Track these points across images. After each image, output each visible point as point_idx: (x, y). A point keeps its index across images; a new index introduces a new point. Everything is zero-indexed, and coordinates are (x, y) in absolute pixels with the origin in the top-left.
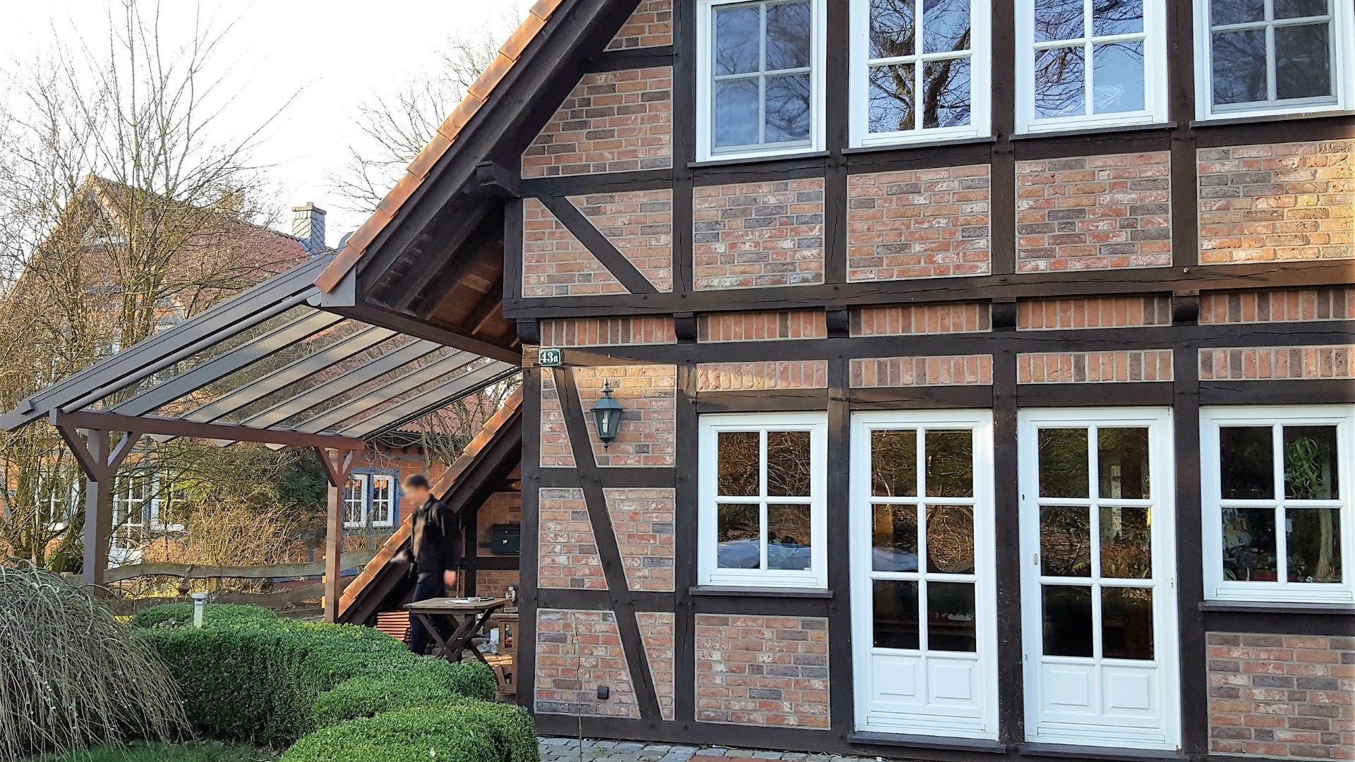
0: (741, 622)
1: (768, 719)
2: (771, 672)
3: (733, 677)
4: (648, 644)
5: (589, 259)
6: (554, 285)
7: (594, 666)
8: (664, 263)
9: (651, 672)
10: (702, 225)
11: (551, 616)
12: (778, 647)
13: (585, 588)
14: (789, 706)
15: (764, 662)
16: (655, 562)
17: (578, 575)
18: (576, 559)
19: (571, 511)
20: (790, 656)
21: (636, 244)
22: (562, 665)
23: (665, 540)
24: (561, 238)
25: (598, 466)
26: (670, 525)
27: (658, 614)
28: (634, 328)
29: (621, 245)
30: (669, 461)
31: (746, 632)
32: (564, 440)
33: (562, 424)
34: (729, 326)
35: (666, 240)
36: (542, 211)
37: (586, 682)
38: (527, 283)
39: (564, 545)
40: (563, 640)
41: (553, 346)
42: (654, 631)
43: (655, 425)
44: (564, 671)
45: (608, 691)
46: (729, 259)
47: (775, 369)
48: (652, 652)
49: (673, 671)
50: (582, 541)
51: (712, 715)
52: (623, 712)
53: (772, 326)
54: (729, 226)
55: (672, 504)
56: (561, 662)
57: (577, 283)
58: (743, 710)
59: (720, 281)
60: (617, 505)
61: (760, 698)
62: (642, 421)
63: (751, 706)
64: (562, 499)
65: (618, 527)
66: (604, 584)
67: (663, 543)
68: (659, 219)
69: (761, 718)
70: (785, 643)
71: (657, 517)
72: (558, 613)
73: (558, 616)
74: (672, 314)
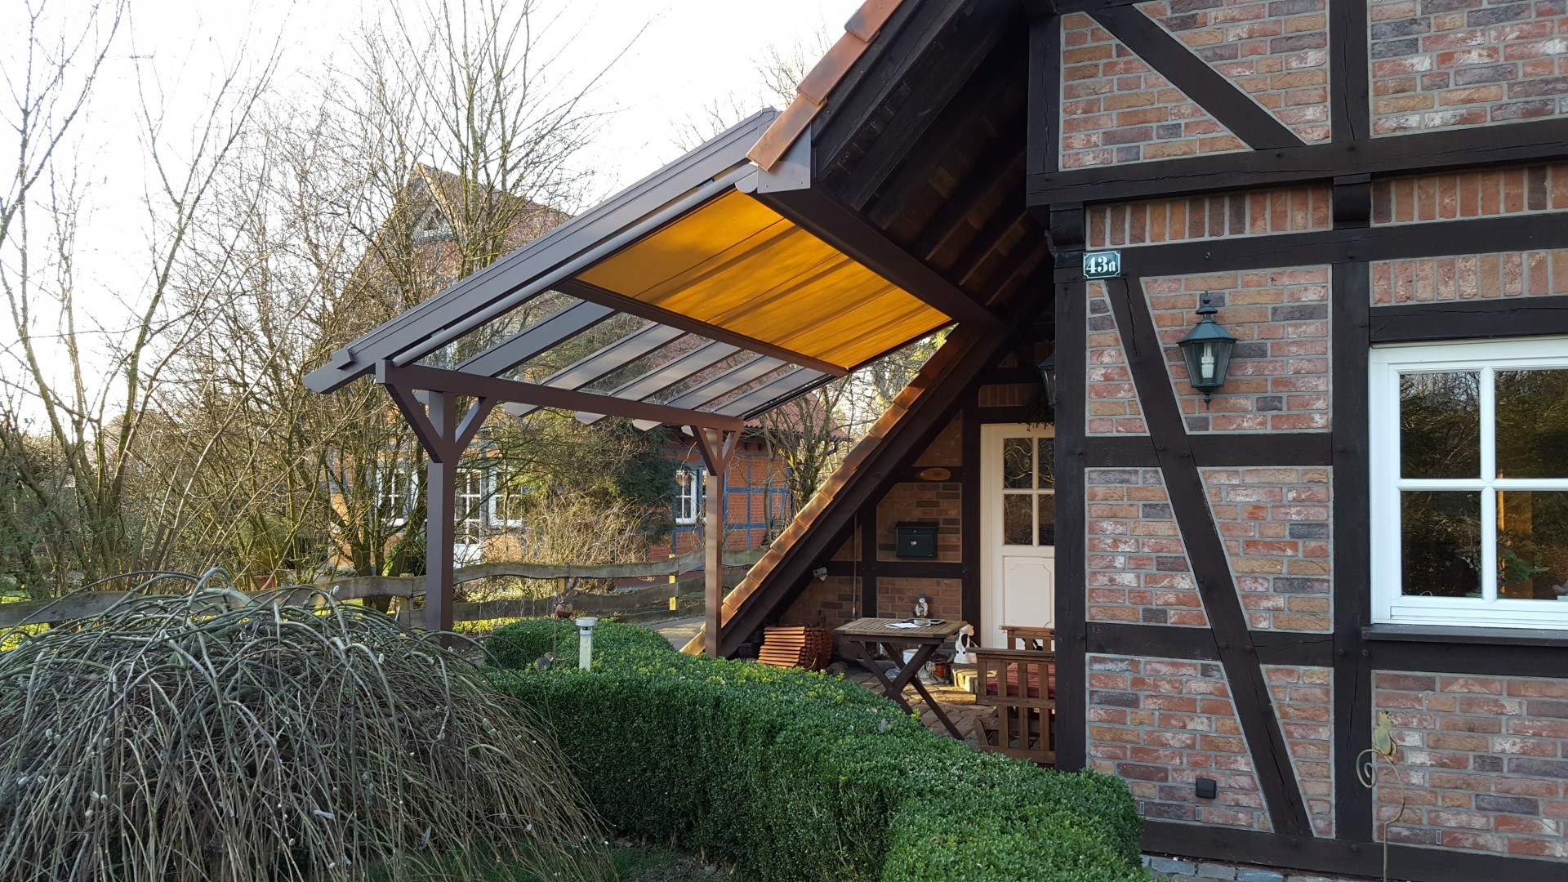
0: (1460, 685)
1: (1512, 846)
2: (1518, 769)
3: (1444, 774)
4: (1285, 715)
5: (1178, 101)
6: (1115, 147)
7: (1188, 747)
8: (1315, 95)
9: (1292, 760)
10: (1385, 28)
11: (1110, 666)
12: (1532, 728)
13: (1169, 625)
14: (1553, 826)
15: (1503, 752)
16: (1295, 585)
17: (1157, 603)
18: (1152, 579)
19: (1141, 503)
20: (1555, 744)
21: (1263, 69)
22: (1132, 742)
23: (1313, 551)
24: (1127, 71)
25: (1188, 432)
26: (1323, 525)
27: (1302, 668)
28: (1252, 208)
29: (1234, 72)
30: (1320, 421)
31: (1469, 703)
32: (1128, 392)
33: (1123, 368)
34: (1431, 197)
35: (1317, 58)
36: (1092, 31)
37: (1175, 770)
38: (1068, 147)
39: (1130, 557)
40: (1133, 703)
41: (1108, 245)
42: (1295, 695)
43: (1293, 364)
44: (1135, 751)
45: (1215, 786)
46: (1437, 81)
47: (1520, 265)
48: (1292, 728)
49: (1332, 761)
50: (1161, 551)
51: (1405, 833)
52: (1242, 820)
53: (1514, 191)
54: (1438, 26)
55: (1327, 492)
56: (1129, 737)
57: (1155, 141)
58: (1465, 829)
59: (1423, 118)
60: (1224, 494)
61: (1495, 810)
62: (1269, 358)
63: (1478, 822)
64: (1125, 485)
65: (1227, 528)
66: (1202, 618)
67: (1311, 554)
68: (1304, 25)
69: (1498, 843)
70: (1545, 721)
71: (1299, 513)
72: (1122, 661)
73: (1123, 666)
74: (1331, 179)
